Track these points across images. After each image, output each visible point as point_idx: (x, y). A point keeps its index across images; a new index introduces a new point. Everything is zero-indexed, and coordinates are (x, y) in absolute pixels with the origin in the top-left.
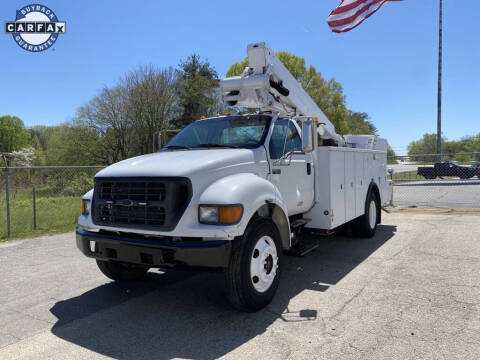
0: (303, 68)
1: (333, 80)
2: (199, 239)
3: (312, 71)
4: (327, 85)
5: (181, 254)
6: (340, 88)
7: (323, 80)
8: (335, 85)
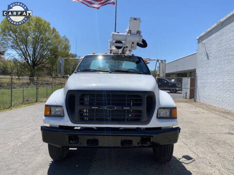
0: (50, 28)
1: (65, 36)
2: (160, 128)
3: (54, 30)
4: (62, 38)
5: (155, 138)
6: (68, 41)
7: (59, 36)
8: (66, 39)
